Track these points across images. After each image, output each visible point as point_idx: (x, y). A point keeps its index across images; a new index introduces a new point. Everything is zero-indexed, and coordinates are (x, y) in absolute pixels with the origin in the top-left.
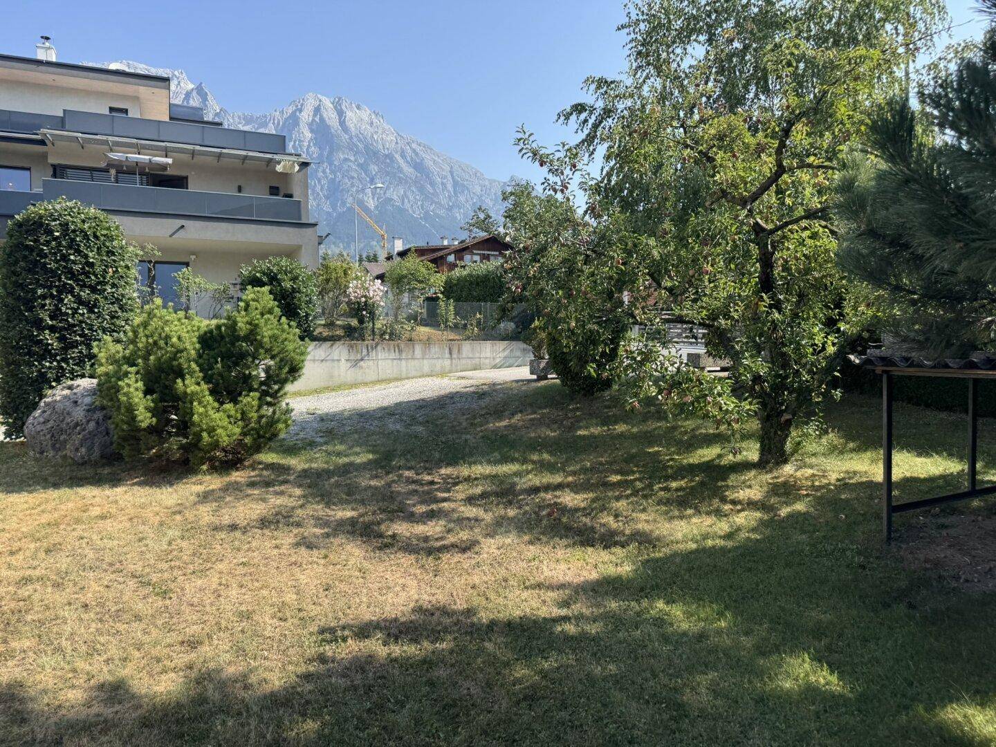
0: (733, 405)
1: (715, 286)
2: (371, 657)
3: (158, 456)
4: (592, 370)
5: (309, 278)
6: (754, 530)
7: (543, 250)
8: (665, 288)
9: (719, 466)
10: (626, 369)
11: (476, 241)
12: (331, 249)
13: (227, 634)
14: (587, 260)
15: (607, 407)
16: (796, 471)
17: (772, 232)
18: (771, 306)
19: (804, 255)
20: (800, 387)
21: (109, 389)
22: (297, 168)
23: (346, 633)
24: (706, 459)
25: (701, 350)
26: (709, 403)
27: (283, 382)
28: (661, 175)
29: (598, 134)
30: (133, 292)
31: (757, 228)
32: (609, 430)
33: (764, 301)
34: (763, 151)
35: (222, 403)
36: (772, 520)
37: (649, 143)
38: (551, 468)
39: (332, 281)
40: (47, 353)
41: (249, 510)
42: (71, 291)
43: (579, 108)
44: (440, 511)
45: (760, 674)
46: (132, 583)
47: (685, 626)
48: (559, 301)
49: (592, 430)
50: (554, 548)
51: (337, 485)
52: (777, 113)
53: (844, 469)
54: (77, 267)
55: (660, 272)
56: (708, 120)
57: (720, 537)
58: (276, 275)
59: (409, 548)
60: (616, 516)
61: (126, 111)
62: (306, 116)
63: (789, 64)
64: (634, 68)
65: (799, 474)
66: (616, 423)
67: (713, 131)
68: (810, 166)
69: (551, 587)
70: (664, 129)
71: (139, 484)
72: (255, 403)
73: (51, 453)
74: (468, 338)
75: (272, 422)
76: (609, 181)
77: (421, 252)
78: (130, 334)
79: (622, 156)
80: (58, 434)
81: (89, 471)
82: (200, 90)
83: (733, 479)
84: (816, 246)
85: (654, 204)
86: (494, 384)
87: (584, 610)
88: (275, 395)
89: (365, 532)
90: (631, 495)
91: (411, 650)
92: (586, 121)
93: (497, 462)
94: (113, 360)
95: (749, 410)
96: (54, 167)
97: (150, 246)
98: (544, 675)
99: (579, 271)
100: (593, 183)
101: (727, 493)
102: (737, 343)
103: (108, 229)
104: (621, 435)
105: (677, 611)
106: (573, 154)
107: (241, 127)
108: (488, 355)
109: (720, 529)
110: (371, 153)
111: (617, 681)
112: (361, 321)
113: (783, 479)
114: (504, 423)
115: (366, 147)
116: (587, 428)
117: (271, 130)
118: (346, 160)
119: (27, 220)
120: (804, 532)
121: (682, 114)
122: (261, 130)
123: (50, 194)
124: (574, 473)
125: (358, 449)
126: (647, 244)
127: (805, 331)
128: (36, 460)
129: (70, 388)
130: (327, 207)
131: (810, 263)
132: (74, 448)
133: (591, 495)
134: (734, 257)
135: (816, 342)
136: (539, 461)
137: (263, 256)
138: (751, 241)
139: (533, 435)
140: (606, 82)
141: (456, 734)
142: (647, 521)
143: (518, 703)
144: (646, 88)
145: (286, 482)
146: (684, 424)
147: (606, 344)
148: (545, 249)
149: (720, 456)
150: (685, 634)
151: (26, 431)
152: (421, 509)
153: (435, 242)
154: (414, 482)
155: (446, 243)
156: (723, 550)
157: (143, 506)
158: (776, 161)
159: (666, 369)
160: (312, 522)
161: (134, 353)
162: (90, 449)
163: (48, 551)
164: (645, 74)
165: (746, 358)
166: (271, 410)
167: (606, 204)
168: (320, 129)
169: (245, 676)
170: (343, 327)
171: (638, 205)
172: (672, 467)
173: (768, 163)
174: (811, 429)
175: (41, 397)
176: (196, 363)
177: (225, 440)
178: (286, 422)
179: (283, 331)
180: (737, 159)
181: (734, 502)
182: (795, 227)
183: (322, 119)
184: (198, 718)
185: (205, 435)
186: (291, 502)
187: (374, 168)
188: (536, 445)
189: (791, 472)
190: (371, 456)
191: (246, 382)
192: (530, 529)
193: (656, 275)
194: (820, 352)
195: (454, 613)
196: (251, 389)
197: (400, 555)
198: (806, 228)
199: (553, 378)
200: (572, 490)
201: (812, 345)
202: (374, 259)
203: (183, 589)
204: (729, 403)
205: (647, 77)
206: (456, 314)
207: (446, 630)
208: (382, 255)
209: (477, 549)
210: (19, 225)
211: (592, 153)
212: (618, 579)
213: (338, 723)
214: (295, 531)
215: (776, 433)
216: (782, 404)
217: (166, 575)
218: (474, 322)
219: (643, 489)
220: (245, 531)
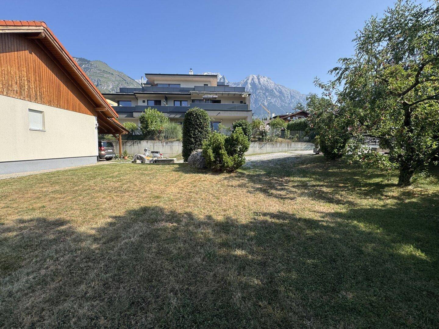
0: (389, 164)
1: (385, 125)
2: (267, 221)
3: (215, 168)
4: (336, 151)
5: (250, 125)
6: (394, 205)
7: (321, 113)
8: (365, 125)
9: (381, 184)
10: (348, 151)
11: (297, 113)
12: (254, 117)
13: (232, 210)
14: (336, 117)
15: (339, 163)
16: (414, 188)
17: (411, 105)
18: (408, 131)
19: (425, 113)
20: (419, 160)
21: (205, 152)
22: (248, 95)
23: (260, 214)
24: (376, 182)
25: (378, 147)
26: (379, 163)
27: (244, 152)
28: (366, 88)
29: (342, 77)
30: (209, 129)
31: (405, 104)
32: (340, 170)
33: (405, 129)
34: (410, 76)
35: (229, 156)
36: (401, 203)
37: (362, 78)
38: (319, 180)
39: (255, 126)
40: (192, 143)
41: (235, 182)
42: (197, 129)
43: (336, 69)
44: (285, 188)
45: (392, 248)
46: (211, 196)
47: (364, 229)
48: (326, 129)
49: (334, 170)
50: (320, 202)
51: (256, 179)
52: (417, 62)
53: (436, 189)
54: (198, 123)
55: (363, 120)
56: (387, 68)
57: (380, 206)
58: (241, 124)
59: (276, 197)
60: (341, 196)
61: (207, 85)
62: (249, 81)
63: (425, 43)
64: (357, 53)
65: (415, 189)
66: (342, 168)
67: (388, 72)
68: (431, 80)
69: (318, 212)
70: (368, 73)
71: (211, 174)
72: (237, 156)
73: (193, 166)
74: (294, 142)
75: (241, 162)
76: (346, 91)
77: (280, 117)
78: (209, 139)
79: (352, 83)
80: (194, 161)
81: (201, 171)
82: (223, 78)
83: (386, 189)
84: (431, 109)
85: (362, 98)
86: (301, 155)
87: (329, 220)
88: (242, 155)
89: (264, 191)
90: (347, 190)
91: (277, 221)
92: (338, 73)
93: (301, 177)
94: (206, 145)
95: (396, 166)
96: (192, 100)
97: (212, 118)
98: (316, 234)
99: (333, 120)
100: (339, 92)
101: (384, 193)
102: (393, 144)
103: (205, 114)
104: (345, 172)
105: (362, 225)
106: (333, 84)
107: (233, 86)
108: (300, 147)
109: (380, 204)
110: (267, 90)
111: (339, 240)
112: (263, 136)
113: (408, 190)
114: (304, 166)
115: (266, 88)
116: (332, 169)
117: (240, 86)
118: (260, 92)
119: (189, 113)
120: (415, 208)
121: (376, 67)
122: (238, 86)
123: (192, 106)
124: (327, 182)
125: (261, 171)
126: (359, 111)
127: (423, 140)
128: (190, 167)
129: (197, 151)
130: (254, 106)
131: (428, 116)
132: (198, 165)
133: (333, 189)
134: (394, 114)
135: (428, 144)
136: (315, 178)
137: (238, 120)
138: (402, 109)
139: (313, 170)
140: (347, 59)
141: (290, 243)
142: (352, 198)
143: (308, 239)
144: (362, 60)
145: (244, 177)
146: (369, 170)
147: (341, 143)
148: (322, 114)
149: (382, 181)
150: (364, 231)
151: (188, 161)
152: (279, 187)
153: (284, 114)
154: (277, 180)
155: (287, 114)
156: (380, 210)
157: (212, 179)
158: (415, 80)
159: (363, 152)
160: (251, 187)
161: (210, 143)
162: (201, 165)
163: (194, 187)
164: (361, 55)
165: (396, 149)
166: (241, 158)
167: (344, 99)
168: (253, 84)
169: (237, 219)
170: (258, 138)
171: (356, 98)
172: (363, 183)
173: (412, 80)
174: (423, 174)
175: (191, 153)
176: (224, 146)
177: (230, 165)
178: (244, 162)
179: (244, 138)
180: (398, 80)
181: (386, 196)
182: (422, 103)
183: (254, 81)
184: (227, 226)
185: (226, 163)
186: (245, 182)
187: (267, 94)
188: (314, 173)
189: (412, 189)
190: (265, 173)
191: (235, 151)
192: (312, 196)
193: (362, 122)
194: (429, 147)
195: (289, 214)
196: (236, 153)
197: (273, 198)
198: (427, 103)
199: (321, 154)
200: (326, 187)
201: (426, 145)
202: (266, 119)
203: (222, 198)
204: (388, 164)
205: (363, 55)
206: (290, 135)
207: (287, 218)
208: (268, 118)
209: (295, 199)
210: (187, 114)
211: (340, 83)
212: (341, 213)
213: (259, 234)
214: (247, 189)
215: (406, 175)
216: (410, 165)
217: (218, 195)
218: (296, 137)
219: (351, 189)
220: (235, 187)
